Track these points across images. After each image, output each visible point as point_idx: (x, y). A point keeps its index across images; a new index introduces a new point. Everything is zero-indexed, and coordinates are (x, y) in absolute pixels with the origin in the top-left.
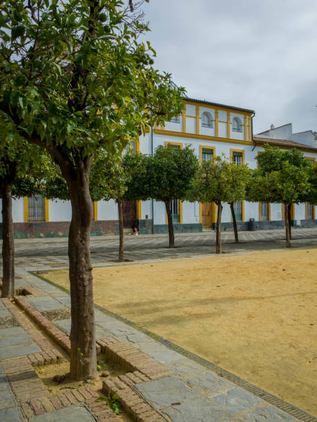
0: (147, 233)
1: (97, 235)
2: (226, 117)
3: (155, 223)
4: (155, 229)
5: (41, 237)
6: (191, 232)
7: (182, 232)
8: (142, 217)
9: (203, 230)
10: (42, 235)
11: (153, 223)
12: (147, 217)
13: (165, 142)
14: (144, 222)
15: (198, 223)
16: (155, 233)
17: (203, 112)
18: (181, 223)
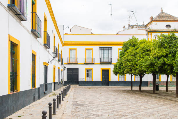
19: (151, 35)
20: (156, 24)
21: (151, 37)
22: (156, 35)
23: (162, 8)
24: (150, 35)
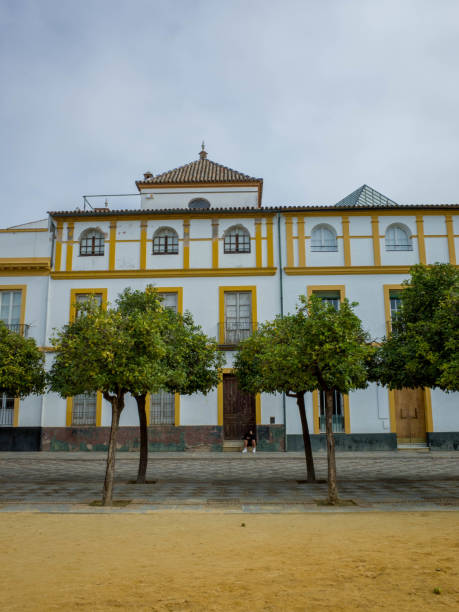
0: (272, 449)
1: (178, 451)
2: (444, 225)
3: (288, 432)
4: (289, 443)
5: (88, 450)
6: (371, 450)
7: (350, 448)
8: (263, 420)
9: (399, 447)
10: (90, 447)
11: (285, 430)
12: (272, 420)
13: (309, 287)
14: (267, 429)
15: (388, 431)
16: (290, 450)
17: (387, 225)
18: (347, 432)
19: (71, 229)
20: (149, 196)
21: (70, 237)
22: (91, 230)
23: (203, 147)
24: (65, 232)
